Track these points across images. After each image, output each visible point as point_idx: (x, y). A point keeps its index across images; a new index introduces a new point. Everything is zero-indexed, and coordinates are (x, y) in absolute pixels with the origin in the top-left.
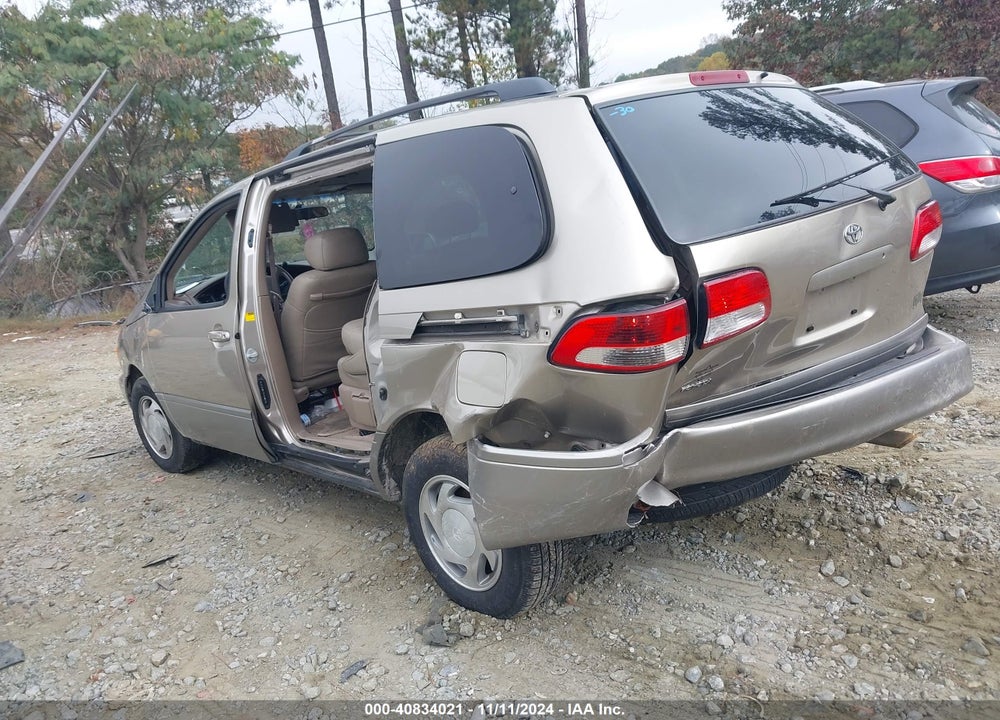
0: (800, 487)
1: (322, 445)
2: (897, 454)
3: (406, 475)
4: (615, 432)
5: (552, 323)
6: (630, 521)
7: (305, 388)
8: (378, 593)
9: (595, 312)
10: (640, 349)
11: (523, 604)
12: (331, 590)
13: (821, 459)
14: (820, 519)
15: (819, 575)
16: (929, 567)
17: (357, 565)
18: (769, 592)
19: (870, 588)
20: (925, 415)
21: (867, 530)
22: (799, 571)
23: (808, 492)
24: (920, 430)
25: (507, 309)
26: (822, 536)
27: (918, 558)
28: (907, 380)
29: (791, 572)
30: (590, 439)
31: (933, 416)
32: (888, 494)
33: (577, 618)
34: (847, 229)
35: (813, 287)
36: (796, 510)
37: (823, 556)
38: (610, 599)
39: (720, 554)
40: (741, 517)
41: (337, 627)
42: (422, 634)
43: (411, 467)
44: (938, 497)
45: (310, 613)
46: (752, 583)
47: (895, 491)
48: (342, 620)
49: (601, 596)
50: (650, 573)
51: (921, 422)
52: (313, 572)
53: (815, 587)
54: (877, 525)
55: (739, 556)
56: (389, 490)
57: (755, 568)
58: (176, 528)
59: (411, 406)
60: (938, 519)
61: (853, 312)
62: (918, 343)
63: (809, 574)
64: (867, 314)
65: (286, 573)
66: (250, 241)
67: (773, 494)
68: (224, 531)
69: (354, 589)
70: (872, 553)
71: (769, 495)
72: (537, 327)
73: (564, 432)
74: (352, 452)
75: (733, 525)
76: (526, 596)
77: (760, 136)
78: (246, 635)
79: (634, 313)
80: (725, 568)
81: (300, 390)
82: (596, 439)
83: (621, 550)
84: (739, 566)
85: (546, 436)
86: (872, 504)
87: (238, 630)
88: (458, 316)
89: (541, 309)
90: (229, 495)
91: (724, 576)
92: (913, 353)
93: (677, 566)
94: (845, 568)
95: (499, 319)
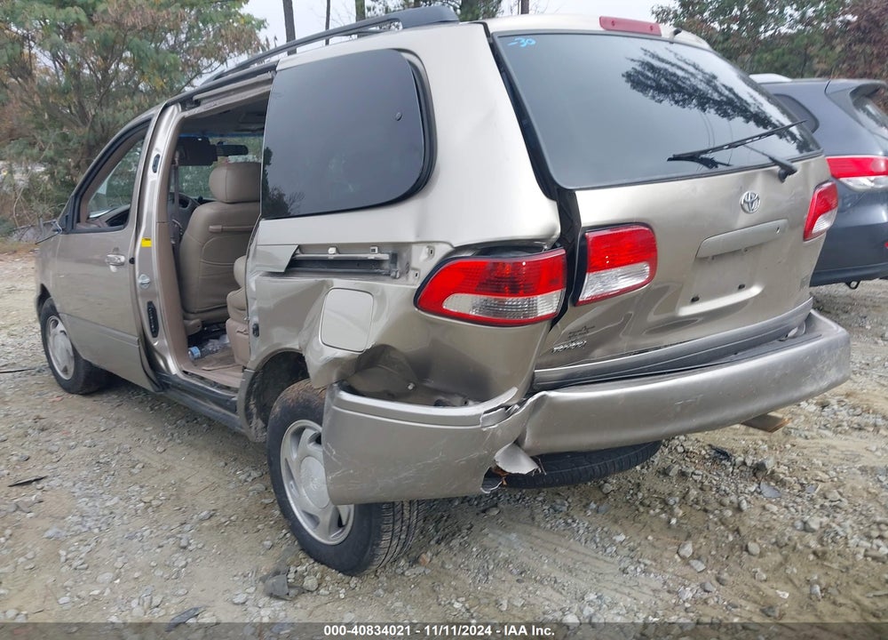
0: (669, 462)
1: (202, 378)
2: (766, 438)
3: (272, 417)
4: (478, 388)
5: (423, 263)
6: (483, 486)
7: (198, 320)
8: (234, 535)
9: (469, 255)
10: (511, 301)
11: (370, 563)
12: (187, 527)
13: (693, 437)
14: (684, 497)
15: (676, 556)
16: (786, 558)
17: (221, 503)
18: (624, 571)
19: (725, 576)
20: (796, 402)
21: (729, 513)
22: (657, 551)
23: (676, 467)
24: (790, 416)
25: (381, 246)
26: (684, 515)
27: (775, 547)
28: (787, 363)
29: (649, 551)
30: (453, 394)
31: (803, 404)
32: (753, 478)
33: (425, 582)
34: (744, 197)
35: (701, 254)
36: (663, 486)
37: (683, 536)
38: (463, 563)
39: (581, 525)
40: (608, 487)
41: (182, 567)
42: (264, 582)
43: (277, 409)
44: (802, 484)
45: (158, 550)
46: (608, 559)
47: (760, 475)
48: (190, 560)
49: (454, 559)
50: (508, 539)
51: (793, 408)
52: (176, 506)
53: (671, 570)
54: (739, 509)
55: (599, 530)
56: (256, 430)
57: (613, 543)
58: (55, 448)
59: (280, 344)
60: (800, 508)
61: (741, 287)
62: (800, 327)
63: (666, 554)
64: (755, 291)
65: (148, 505)
66: (155, 166)
67: (642, 468)
68: (101, 456)
69: (210, 528)
70: (731, 538)
71: (638, 468)
72: (408, 268)
73: (427, 384)
74: (228, 388)
75: (599, 495)
76: (374, 556)
77: (677, 102)
78: (87, 568)
79: (508, 259)
80: (583, 540)
81: (192, 322)
82: (459, 395)
83: (484, 511)
84: (598, 540)
85: (410, 387)
86: (736, 486)
87: (80, 562)
88: (332, 250)
89: (414, 247)
90: (119, 420)
91: (581, 549)
92: (794, 337)
93: (536, 534)
94: (703, 551)
95: (371, 256)
